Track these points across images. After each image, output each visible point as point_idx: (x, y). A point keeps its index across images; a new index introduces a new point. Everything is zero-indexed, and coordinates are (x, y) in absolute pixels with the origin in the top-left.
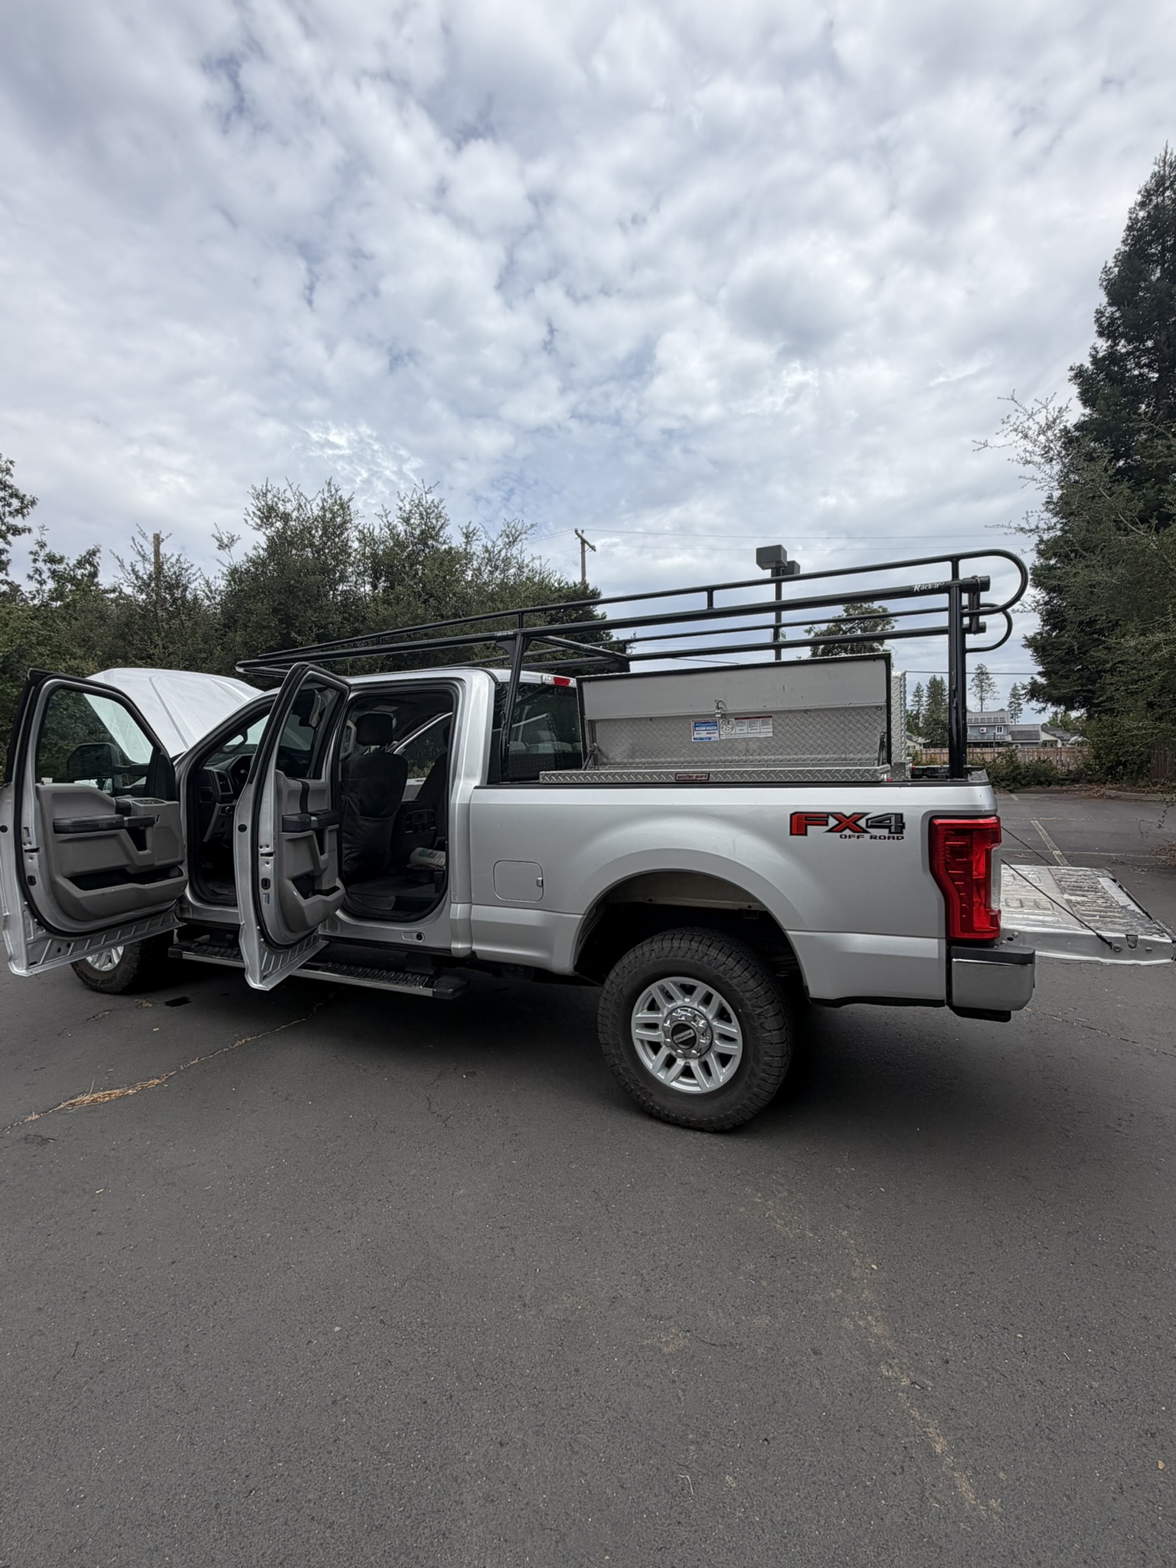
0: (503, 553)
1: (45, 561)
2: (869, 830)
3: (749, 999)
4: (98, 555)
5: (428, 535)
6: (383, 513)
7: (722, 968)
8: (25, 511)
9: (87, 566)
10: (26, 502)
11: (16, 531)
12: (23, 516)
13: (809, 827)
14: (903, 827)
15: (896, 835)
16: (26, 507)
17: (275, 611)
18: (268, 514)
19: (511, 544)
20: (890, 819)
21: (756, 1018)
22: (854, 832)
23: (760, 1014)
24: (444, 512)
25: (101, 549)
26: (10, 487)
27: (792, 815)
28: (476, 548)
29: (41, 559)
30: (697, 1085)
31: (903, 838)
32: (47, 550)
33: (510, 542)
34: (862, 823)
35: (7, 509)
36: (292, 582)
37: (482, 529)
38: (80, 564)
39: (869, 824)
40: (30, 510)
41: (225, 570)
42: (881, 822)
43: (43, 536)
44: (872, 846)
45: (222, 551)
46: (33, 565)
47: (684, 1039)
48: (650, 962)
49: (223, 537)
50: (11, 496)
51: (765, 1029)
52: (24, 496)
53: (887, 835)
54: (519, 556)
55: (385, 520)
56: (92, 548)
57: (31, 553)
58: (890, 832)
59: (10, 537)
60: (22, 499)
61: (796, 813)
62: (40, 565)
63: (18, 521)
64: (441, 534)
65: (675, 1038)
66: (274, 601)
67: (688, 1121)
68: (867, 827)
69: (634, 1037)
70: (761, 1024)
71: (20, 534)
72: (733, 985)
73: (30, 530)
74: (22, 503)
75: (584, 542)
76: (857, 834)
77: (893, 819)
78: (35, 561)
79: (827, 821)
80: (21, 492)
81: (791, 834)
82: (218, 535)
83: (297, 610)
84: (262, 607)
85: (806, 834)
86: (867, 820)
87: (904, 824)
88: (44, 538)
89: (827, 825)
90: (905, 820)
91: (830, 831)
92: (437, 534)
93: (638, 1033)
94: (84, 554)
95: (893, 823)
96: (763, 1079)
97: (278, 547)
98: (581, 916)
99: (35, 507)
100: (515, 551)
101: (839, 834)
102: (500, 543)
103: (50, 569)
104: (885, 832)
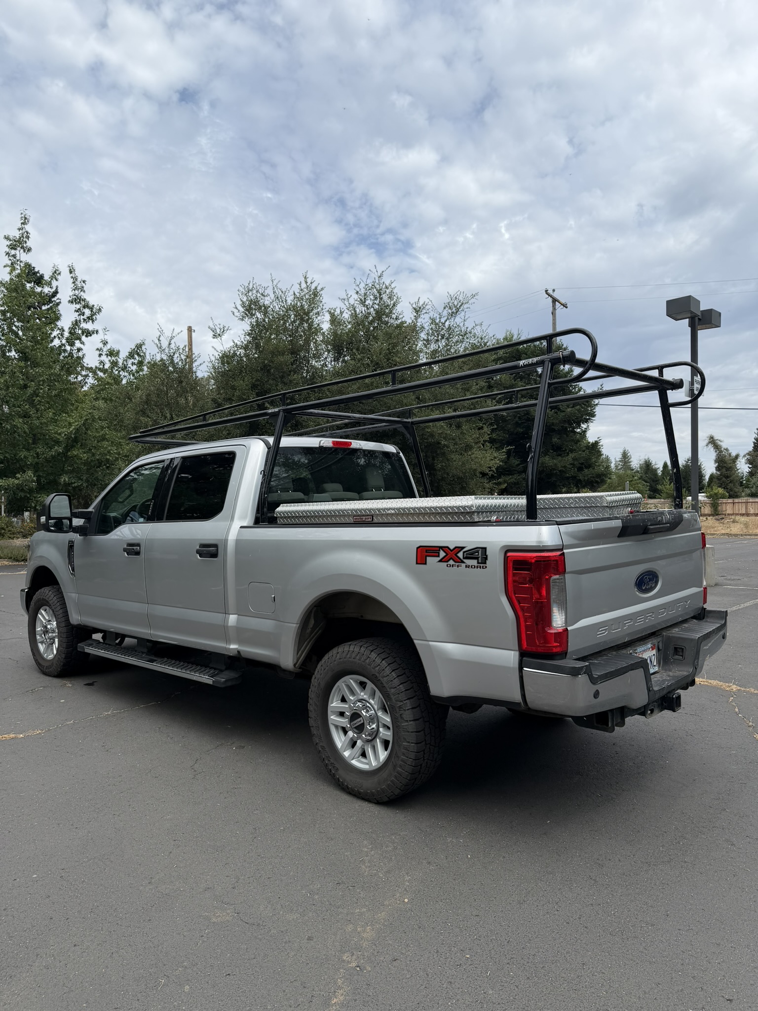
0: (447, 324)
1: (107, 355)
2: (465, 560)
3: (394, 695)
4: (143, 347)
5: (382, 313)
6: (346, 297)
7: (377, 668)
8: (94, 317)
9: (136, 356)
10: (94, 311)
11: (88, 333)
12: (93, 321)
13: (428, 558)
14: (486, 558)
15: (482, 565)
16: (95, 314)
17: (254, 387)
18: (251, 307)
19: (453, 315)
20: (478, 552)
21: (398, 710)
22: (455, 562)
23: (400, 707)
24: (395, 291)
25: (145, 342)
26: (84, 300)
27: (417, 548)
28: (424, 321)
29: (104, 354)
30: (367, 764)
31: (486, 567)
32: (108, 347)
33: (453, 312)
34: (460, 555)
35: (82, 317)
36: (266, 362)
37: (430, 303)
38: (131, 355)
39: (465, 556)
40: (98, 316)
41: (216, 354)
42: (472, 554)
43: (106, 336)
44: (466, 572)
45: (216, 340)
46: (99, 358)
47: (357, 725)
48: (335, 662)
49: (216, 328)
50: (84, 307)
51: (403, 719)
52: (93, 306)
53: (476, 565)
54: (461, 325)
55: (346, 302)
56: (139, 342)
57: (98, 349)
58: (478, 563)
59: (84, 338)
60: (91, 309)
61: (420, 547)
62: (104, 358)
63: (89, 326)
64: (394, 311)
65: (352, 723)
66: (252, 378)
67: (360, 793)
68: (464, 558)
69: (330, 722)
70: (401, 715)
71: (91, 335)
72: (384, 683)
73: (97, 332)
74: (92, 311)
75: (555, 300)
76: (457, 564)
77: (480, 552)
78: (100, 355)
79: (439, 553)
80: (91, 304)
81: (417, 563)
82: (212, 326)
83: (270, 385)
84: (242, 384)
85: (426, 564)
86: (464, 552)
87: (487, 556)
88: (106, 337)
89: (438, 556)
90: (487, 553)
91: (440, 561)
92: (391, 312)
93: (333, 718)
94: (133, 347)
95: (480, 555)
96: (403, 761)
97: (258, 333)
98: (295, 625)
99: (101, 314)
100: (458, 320)
101: (446, 564)
102: (445, 313)
103: (110, 361)
104: (474, 562)
